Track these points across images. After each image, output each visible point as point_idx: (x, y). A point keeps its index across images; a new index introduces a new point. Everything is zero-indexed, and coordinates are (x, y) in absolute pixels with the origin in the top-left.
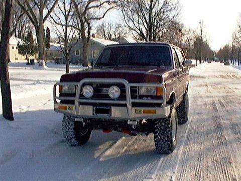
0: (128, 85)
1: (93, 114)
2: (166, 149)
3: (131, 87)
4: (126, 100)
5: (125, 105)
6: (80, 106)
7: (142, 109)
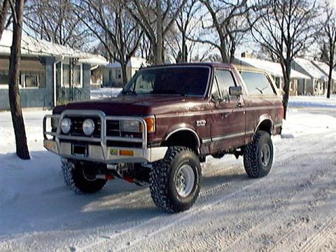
0: (104, 119)
1: (72, 153)
2: (165, 205)
3: (108, 121)
4: (99, 137)
5: (99, 144)
6: (62, 143)
7: (118, 149)
